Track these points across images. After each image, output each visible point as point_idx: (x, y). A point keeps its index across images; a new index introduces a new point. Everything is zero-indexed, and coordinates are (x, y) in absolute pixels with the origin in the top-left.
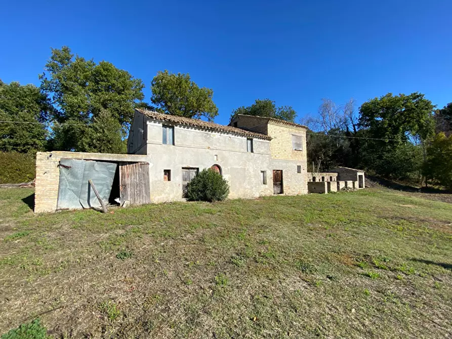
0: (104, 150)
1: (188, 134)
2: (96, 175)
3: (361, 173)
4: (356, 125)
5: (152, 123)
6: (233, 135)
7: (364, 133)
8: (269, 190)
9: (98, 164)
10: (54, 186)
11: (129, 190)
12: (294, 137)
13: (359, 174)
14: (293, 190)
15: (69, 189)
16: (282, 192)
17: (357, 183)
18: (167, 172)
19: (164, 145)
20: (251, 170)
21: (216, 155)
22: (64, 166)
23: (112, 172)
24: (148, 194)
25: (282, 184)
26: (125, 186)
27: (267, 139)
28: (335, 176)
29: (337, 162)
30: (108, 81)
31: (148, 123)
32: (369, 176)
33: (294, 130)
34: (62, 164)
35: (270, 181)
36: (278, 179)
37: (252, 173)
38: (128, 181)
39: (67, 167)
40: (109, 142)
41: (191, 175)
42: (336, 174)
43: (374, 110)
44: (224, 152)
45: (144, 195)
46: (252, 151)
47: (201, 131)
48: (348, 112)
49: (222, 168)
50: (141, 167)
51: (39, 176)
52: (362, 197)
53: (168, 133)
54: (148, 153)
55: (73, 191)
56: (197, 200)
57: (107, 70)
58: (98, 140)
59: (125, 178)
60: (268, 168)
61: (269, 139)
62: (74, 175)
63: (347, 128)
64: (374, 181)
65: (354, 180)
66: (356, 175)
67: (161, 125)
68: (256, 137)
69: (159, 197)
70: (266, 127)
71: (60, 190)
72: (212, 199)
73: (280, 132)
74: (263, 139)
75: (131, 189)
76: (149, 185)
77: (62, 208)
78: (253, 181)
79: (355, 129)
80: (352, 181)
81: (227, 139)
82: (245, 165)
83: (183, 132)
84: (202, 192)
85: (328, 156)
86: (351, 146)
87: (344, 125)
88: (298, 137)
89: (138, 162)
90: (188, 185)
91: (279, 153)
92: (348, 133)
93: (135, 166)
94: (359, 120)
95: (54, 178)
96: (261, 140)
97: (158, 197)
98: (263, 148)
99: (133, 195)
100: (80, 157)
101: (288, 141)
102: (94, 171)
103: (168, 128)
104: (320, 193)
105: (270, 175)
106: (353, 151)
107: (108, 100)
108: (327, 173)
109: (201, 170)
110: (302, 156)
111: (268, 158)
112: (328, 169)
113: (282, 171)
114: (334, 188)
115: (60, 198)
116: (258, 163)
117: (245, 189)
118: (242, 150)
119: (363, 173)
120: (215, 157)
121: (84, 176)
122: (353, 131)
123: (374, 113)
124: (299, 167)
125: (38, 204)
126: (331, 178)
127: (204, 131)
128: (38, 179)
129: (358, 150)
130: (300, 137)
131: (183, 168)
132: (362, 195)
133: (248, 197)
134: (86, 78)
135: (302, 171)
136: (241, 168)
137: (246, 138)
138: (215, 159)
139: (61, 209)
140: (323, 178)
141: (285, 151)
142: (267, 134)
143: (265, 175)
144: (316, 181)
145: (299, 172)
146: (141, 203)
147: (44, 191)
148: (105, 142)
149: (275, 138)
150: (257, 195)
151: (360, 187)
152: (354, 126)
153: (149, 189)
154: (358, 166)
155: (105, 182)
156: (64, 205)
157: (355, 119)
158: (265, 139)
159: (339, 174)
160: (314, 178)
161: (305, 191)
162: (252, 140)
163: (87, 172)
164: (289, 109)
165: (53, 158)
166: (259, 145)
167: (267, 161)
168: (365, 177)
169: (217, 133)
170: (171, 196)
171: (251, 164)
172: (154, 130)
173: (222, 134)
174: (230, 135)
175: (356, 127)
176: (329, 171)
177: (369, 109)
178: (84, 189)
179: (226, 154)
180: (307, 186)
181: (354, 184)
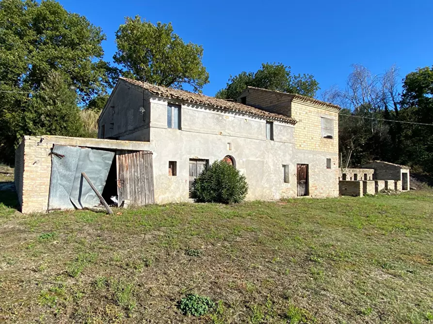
0: (55, 129)
1: (197, 114)
2: (90, 167)
3: (405, 170)
4: (398, 103)
5: (156, 101)
6: (249, 117)
7: (408, 115)
8: (292, 190)
9: (93, 152)
10: (45, 179)
11: (128, 186)
12: (323, 119)
13: (403, 171)
14: (321, 191)
15: (60, 184)
16: (307, 193)
17: (400, 184)
18: (173, 165)
19: (169, 129)
20: (271, 164)
21: (229, 143)
22: (57, 155)
23: (108, 163)
24: (152, 192)
25: (307, 183)
26: (123, 181)
27: (290, 123)
28: (370, 172)
29: (371, 153)
30: (56, 29)
31: (151, 100)
32: (414, 174)
33: (322, 111)
34: (55, 151)
35: (293, 179)
36: (303, 175)
37: (272, 167)
38: (127, 175)
39: (60, 155)
40: (63, 118)
41: (198, 168)
42: (372, 171)
43: (423, 84)
44: (239, 140)
45: (147, 193)
46: (272, 139)
47: (211, 111)
48: (388, 85)
49: (237, 160)
50: (143, 158)
51: (28, 166)
52: (409, 202)
53: (173, 113)
54: (151, 139)
55: (63, 186)
56: (209, 201)
57: (54, 13)
58: (47, 115)
59: (123, 171)
60: (291, 161)
61: (294, 122)
62: (66, 166)
63: (386, 107)
64: (422, 181)
65: (397, 179)
66: (399, 172)
67: (166, 103)
68: (277, 120)
69: (164, 196)
70: (290, 106)
71: (52, 185)
72: (228, 199)
73: (306, 113)
74: (285, 122)
75: (130, 185)
76: (152, 180)
77: (54, 208)
78: (273, 179)
79: (396, 109)
80: (393, 181)
81: (242, 122)
82: (264, 158)
83: (191, 112)
84: (214, 190)
85: (360, 145)
86: (391, 132)
87: (382, 103)
88: (328, 121)
89: (139, 151)
90: (196, 182)
91: (304, 142)
92: (386, 114)
93: (136, 155)
94: (402, 96)
95: (45, 170)
96: (284, 124)
97: (162, 196)
98: (285, 134)
99: (134, 193)
100: (74, 144)
101: (316, 126)
102: (88, 161)
103: (173, 108)
104: (353, 196)
105: (293, 170)
106: (393, 139)
107: (57, 58)
108: (361, 170)
109: (211, 163)
110: (332, 145)
111: (291, 149)
112: (360, 164)
113: (308, 165)
114: (371, 189)
115: (51, 194)
116: (279, 155)
117: (264, 188)
118: (260, 137)
119: (408, 170)
120: (228, 145)
121: (77, 168)
122: (394, 110)
123: (424, 87)
124: (329, 160)
125: (26, 201)
126: (365, 175)
127: (215, 112)
128: (27, 171)
129: (399, 138)
130: (331, 120)
131: (191, 160)
132: (409, 199)
133: (267, 199)
134: (24, 23)
135: (332, 166)
136: (259, 161)
137: (265, 122)
138: (228, 148)
139: (53, 210)
140: (356, 175)
141: (312, 139)
142: (290, 116)
143: (286, 171)
144: (347, 180)
145: (329, 167)
146: (144, 204)
147: (33, 185)
148: (58, 118)
149: (300, 121)
150: (277, 197)
151: (403, 189)
152: (395, 104)
153: (153, 185)
154: (400, 160)
155: (98, 176)
156: (56, 204)
157: (397, 94)
158: (288, 123)
159: (375, 170)
160: (344, 176)
161: (335, 193)
162: (271, 124)
163: (81, 163)
164: (310, 78)
165: (44, 144)
166: (281, 131)
167: (291, 152)
168: (410, 176)
169: (230, 114)
170: (178, 196)
171: (271, 155)
172: (158, 109)
173: (237, 116)
174: (246, 117)
175: (398, 106)
176: (363, 166)
177: (416, 82)
178: (75, 184)
179: (241, 141)
180: (338, 186)
181: (396, 184)
